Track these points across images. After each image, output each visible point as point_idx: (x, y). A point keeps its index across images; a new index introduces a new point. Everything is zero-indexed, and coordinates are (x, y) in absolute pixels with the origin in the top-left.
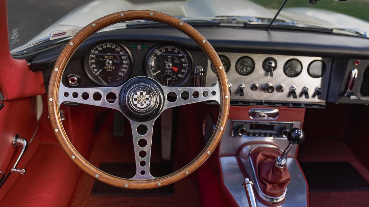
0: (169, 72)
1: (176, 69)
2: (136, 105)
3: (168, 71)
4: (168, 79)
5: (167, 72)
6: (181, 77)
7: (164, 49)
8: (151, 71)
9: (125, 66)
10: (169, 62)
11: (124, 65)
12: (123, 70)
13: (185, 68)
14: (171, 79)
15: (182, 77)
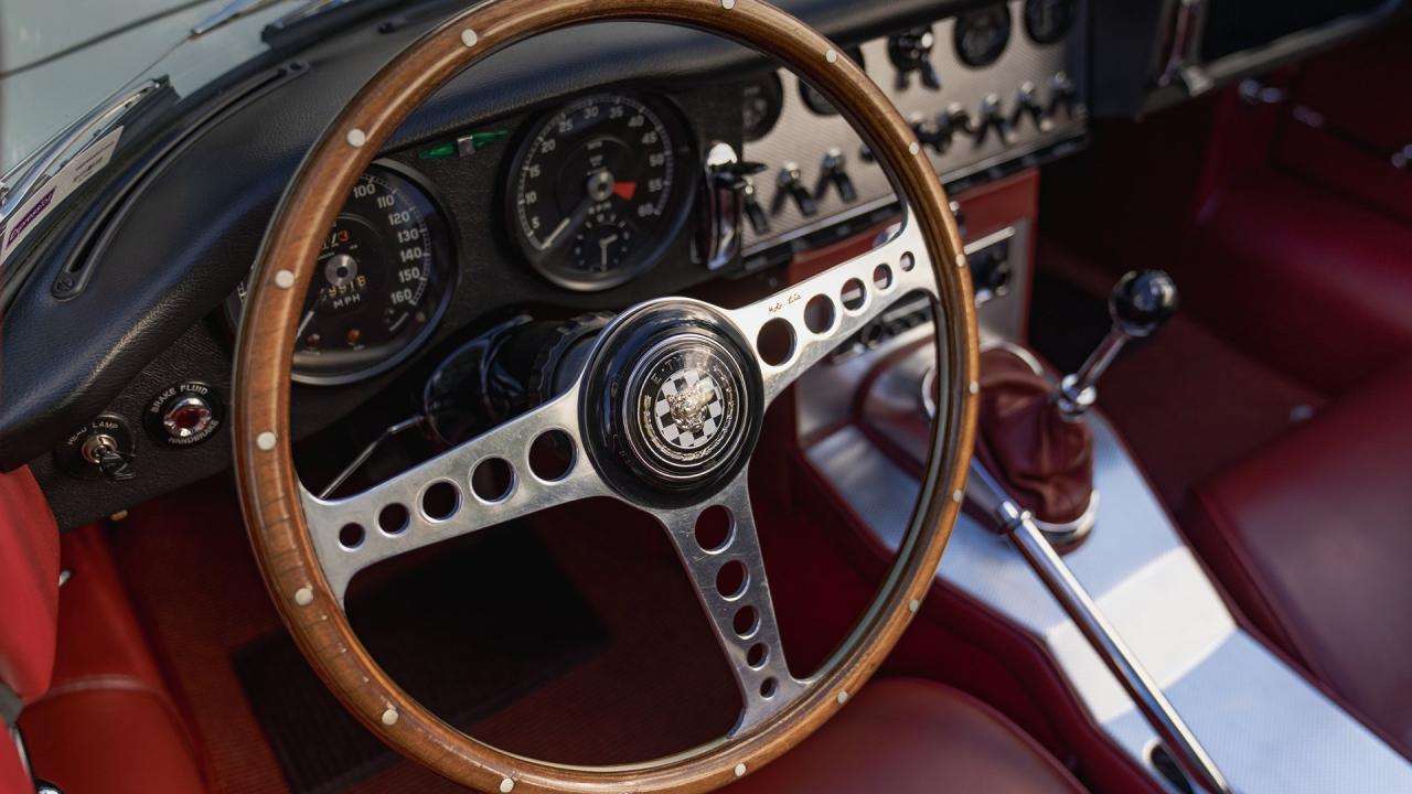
0: (602, 212)
1: (627, 190)
2: (677, 441)
3: (599, 208)
4: (604, 243)
5: (597, 214)
6: (653, 215)
7: (566, 120)
8: (531, 233)
9: (412, 257)
10: (598, 167)
11: (409, 251)
12: (405, 275)
13: (659, 172)
14: (613, 238)
15: (657, 212)
